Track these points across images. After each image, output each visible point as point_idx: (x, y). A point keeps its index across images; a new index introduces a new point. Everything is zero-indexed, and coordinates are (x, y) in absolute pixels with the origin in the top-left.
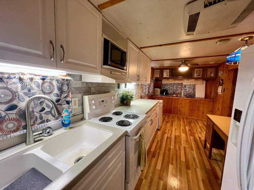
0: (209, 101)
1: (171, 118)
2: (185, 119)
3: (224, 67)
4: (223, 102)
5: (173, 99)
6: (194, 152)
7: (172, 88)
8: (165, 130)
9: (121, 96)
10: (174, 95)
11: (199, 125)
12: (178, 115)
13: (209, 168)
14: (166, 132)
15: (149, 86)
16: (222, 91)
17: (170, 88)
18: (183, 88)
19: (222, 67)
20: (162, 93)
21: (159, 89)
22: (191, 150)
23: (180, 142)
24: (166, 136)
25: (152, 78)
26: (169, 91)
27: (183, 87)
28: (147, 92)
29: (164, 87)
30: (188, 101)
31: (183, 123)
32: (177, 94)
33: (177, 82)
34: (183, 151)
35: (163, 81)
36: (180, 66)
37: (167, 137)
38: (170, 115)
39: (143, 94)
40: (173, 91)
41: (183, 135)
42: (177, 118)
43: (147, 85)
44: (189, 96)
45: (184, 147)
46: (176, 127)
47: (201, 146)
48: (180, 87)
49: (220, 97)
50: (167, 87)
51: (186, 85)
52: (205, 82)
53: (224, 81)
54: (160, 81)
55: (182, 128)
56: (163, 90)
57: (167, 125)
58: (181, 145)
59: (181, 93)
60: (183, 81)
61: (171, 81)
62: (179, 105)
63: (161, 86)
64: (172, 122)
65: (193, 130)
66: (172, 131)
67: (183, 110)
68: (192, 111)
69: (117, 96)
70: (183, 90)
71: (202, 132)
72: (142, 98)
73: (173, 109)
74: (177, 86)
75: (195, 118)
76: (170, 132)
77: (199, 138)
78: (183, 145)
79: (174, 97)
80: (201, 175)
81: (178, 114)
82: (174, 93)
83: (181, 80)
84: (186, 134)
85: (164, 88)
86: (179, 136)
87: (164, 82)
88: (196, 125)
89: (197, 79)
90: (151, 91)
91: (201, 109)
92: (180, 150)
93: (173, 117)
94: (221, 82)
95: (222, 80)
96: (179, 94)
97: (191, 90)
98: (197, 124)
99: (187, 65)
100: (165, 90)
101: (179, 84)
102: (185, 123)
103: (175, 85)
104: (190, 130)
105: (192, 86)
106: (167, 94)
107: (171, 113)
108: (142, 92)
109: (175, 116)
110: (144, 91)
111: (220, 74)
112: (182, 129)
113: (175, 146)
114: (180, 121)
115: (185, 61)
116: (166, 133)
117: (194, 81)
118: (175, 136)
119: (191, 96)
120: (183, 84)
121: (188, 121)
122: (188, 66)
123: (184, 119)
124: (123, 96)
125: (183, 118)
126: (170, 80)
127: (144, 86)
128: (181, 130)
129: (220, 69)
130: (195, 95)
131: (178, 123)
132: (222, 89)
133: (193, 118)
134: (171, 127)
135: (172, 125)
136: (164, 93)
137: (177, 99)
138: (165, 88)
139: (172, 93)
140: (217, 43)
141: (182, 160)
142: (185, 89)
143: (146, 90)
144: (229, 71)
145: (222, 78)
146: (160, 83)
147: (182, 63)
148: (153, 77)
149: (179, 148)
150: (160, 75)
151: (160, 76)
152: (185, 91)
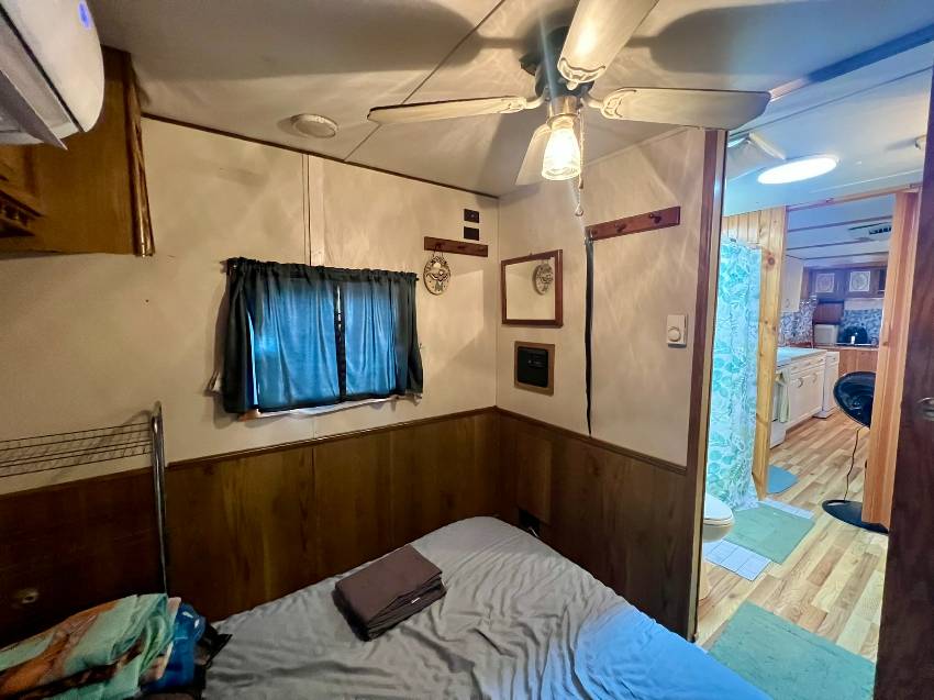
20: (844, 338)
21: (832, 326)
25: (805, 297)
29: (852, 320)
35: (847, 303)
50: (864, 321)
54: (836, 302)
56: (849, 328)
63: (842, 318)
85: (853, 323)
87: (853, 305)
90: (801, 331)
100: (855, 328)
136: (853, 338)
138: (855, 325)
143: (787, 328)
146: (839, 309)
148: (809, 293)
150: (835, 287)
151: (835, 291)
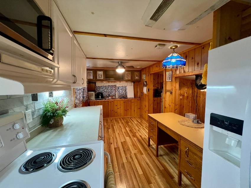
0: (138, 100)
1: (110, 122)
2: (121, 119)
3: (146, 71)
4: (149, 100)
5: (109, 102)
6: (144, 156)
7: (107, 90)
8: (109, 139)
9: (41, 112)
10: (110, 98)
11: (135, 123)
12: (115, 118)
13: (162, 169)
14: (111, 142)
15: (83, 90)
16: (147, 91)
17: (105, 90)
18: (116, 90)
19: (145, 71)
20: (97, 96)
21: (93, 92)
22: (141, 155)
23: (129, 150)
24: (113, 147)
26: (104, 94)
27: (117, 88)
28: (82, 98)
29: (99, 89)
30: (122, 102)
31: (122, 124)
32: (112, 96)
33: (110, 84)
34: (136, 160)
35: (96, 83)
36: (117, 67)
37: (115, 149)
38: (107, 119)
39: (77, 101)
40: (108, 93)
41: (128, 139)
42: (116, 121)
43: (82, 89)
44: (123, 97)
45: (134, 153)
46: (118, 132)
47: (146, 145)
48: (114, 89)
49: (146, 96)
50: (102, 90)
51: (119, 87)
52: (133, 83)
53: (148, 82)
54: (94, 83)
55: (123, 130)
56: (98, 93)
57: (108, 131)
58: (131, 153)
59: (115, 95)
60: (116, 83)
61: (106, 84)
62: (115, 106)
63: (96, 89)
64: (113, 126)
65: (133, 130)
66: (116, 138)
67: (119, 111)
68: (126, 110)
69: (31, 117)
70: (117, 92)
71: (140, 129)
72: (76, 107)
73: (110, 112)
74: (112, 88)
75: (129, 117)
76: (115, 140)
77: (140, 136)
78: (133, 152)
79: (110, 99)
80: (162, 183)
81: (115, 116)
82: (109, 96)
83: (114, 82)
84: (130, 137)
85: (99, 91)
86: (125, 142)
87: (98, 84)
88: (132, 124)
89: (127, 81)
91: (133, 107)
92: (133, 160)
93: (111, 120)
94: (145, 83)
95: (146, 82)
96: (114, 96)
97: (123, 91)
98: (133, 122)
99: (123, 67)
100: (100, 93)
101: (112, 86)
102: (124, 123)
103: (109, 87)
104: (130, 131)
105: (124, 88)
106: (103, 97)
107: (109, 117)
108: (76, 98)
109: (113, 119)
110: (78, 97)
111: (144, 77)
112: (125, 132)
113: (126, 158)
114: (119, 123)
115: (121, 63)
116: (112, 144)
117: (125, 83)
118: (122, 143)
119: (124, 97)
120: (117, 86)
121: (125, 121)
122: (125, 68)
123: (121, 121)
124: (46, 111)
125: (120, 119)
126: (104, 82)
127: (78, 91)
128: (124, 134)
129: (143, 73)
130: (127, 96)
131: (118, 126)
132: (147, 90)
133: (128, 117)
134: (114, 133)
135: (114, 130)
136: (100, 96)
137: (112, 101)
139: (107, 95)
140: (156, 46)
141: (140, 174)
142: (119, 90)
143: (81, 95)
144: (151, 74)
145: (146, 80)
146: (94, 86)
147: (119, 65)
149: (131, 157)
151: (93, 78)
152: (119, 92)
